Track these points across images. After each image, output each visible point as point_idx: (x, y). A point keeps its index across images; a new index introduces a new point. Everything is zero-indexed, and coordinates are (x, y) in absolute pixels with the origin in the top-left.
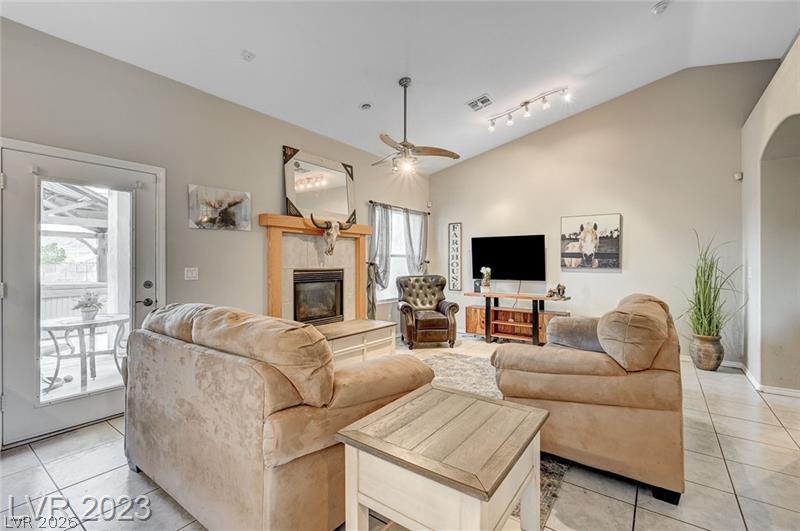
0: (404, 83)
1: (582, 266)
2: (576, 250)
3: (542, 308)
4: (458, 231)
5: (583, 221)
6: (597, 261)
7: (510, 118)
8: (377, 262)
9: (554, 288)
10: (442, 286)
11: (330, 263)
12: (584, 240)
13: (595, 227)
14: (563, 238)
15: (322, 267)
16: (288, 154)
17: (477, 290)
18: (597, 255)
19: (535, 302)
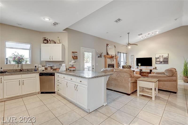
0: (128, 33)
1: (160, 63)
2: (159, 60)
3: (152, 71)
4: (133, 57)
5: (160, 55)
6: (163, 62)
7: (146, 36)
8: (119, 63)
9: (154, 67)
10: (131, 67)
11: (113, 63)
12: (160, 58)
13: (163, 56)
14: (156, 58)
15: (111, 64)
16: (107, 45)
17: (138, 68)
18: (163, 61)
19: (150, 70)
